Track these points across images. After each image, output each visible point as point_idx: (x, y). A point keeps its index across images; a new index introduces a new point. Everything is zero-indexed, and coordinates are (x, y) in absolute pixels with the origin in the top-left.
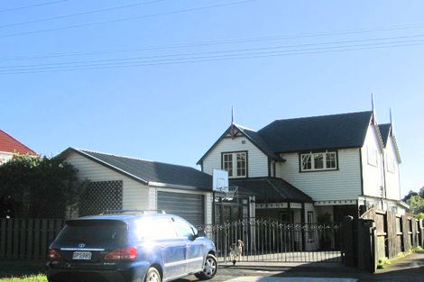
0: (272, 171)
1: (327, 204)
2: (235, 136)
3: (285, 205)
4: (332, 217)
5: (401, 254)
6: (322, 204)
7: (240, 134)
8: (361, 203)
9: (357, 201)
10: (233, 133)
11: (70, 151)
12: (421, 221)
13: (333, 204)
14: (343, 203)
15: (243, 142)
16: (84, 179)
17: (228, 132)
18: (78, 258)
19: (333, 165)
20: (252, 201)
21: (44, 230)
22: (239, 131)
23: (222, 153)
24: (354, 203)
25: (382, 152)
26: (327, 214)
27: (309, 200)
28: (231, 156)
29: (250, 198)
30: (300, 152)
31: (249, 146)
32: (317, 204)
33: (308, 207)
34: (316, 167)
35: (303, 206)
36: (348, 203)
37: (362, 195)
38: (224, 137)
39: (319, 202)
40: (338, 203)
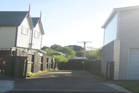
5: (41, 72)
9: (11, 49)
12: (54, 59)
25: (31, 29)
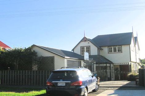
0: (99, 53)
1: (118, 64)
2: (85, 41)
3: (105, 65)
4: (119, 69)
6: (116, 64)
7: (87, 40)
8: (130, 64)
9: (129, 63)
10: (85, 40)
11: (34, 46)
13: (120, 64)
14: (124, 64)
15: (88, 43)
16: (40, 56)
17: (83, 39)
18: (60, 85)
19: (120, 51)
20: (95, 63)
21: (27, 74)
22: (87, 39)
23: (81, 47)
24: (128, 64)
25: (135, 46)
26: (117, 68)
27: (112, 63)
28: (84, 48)
29: (94, 62)
30: (108, 46)
31: (91, 44)
32: (114, 64)
33: (112, 65)
34: (114, 52)
35: (110, 65)
36: (126, 64)
37: (131, 61)
38: (81, 41)
39: (115, 64)
40: (122, 64)
